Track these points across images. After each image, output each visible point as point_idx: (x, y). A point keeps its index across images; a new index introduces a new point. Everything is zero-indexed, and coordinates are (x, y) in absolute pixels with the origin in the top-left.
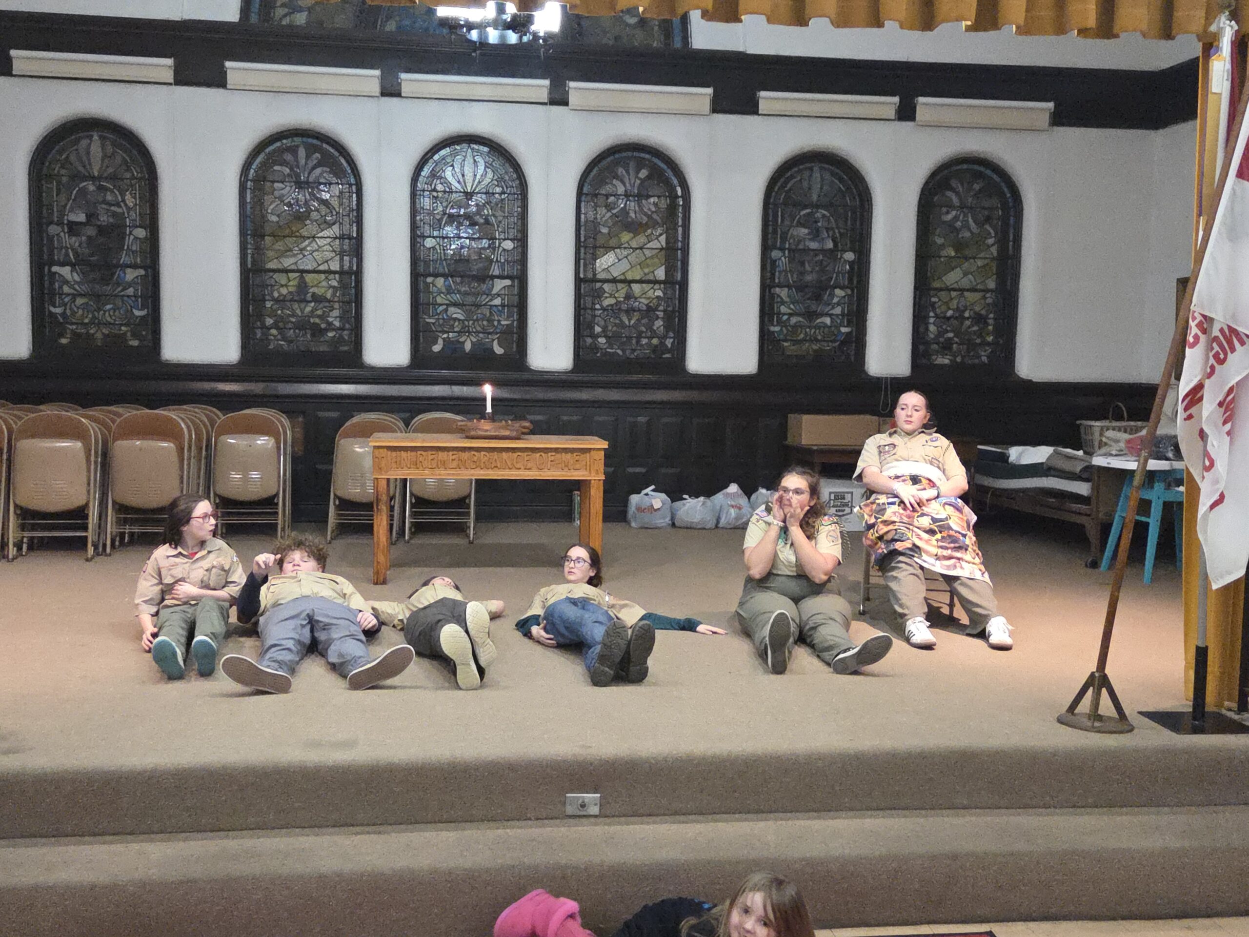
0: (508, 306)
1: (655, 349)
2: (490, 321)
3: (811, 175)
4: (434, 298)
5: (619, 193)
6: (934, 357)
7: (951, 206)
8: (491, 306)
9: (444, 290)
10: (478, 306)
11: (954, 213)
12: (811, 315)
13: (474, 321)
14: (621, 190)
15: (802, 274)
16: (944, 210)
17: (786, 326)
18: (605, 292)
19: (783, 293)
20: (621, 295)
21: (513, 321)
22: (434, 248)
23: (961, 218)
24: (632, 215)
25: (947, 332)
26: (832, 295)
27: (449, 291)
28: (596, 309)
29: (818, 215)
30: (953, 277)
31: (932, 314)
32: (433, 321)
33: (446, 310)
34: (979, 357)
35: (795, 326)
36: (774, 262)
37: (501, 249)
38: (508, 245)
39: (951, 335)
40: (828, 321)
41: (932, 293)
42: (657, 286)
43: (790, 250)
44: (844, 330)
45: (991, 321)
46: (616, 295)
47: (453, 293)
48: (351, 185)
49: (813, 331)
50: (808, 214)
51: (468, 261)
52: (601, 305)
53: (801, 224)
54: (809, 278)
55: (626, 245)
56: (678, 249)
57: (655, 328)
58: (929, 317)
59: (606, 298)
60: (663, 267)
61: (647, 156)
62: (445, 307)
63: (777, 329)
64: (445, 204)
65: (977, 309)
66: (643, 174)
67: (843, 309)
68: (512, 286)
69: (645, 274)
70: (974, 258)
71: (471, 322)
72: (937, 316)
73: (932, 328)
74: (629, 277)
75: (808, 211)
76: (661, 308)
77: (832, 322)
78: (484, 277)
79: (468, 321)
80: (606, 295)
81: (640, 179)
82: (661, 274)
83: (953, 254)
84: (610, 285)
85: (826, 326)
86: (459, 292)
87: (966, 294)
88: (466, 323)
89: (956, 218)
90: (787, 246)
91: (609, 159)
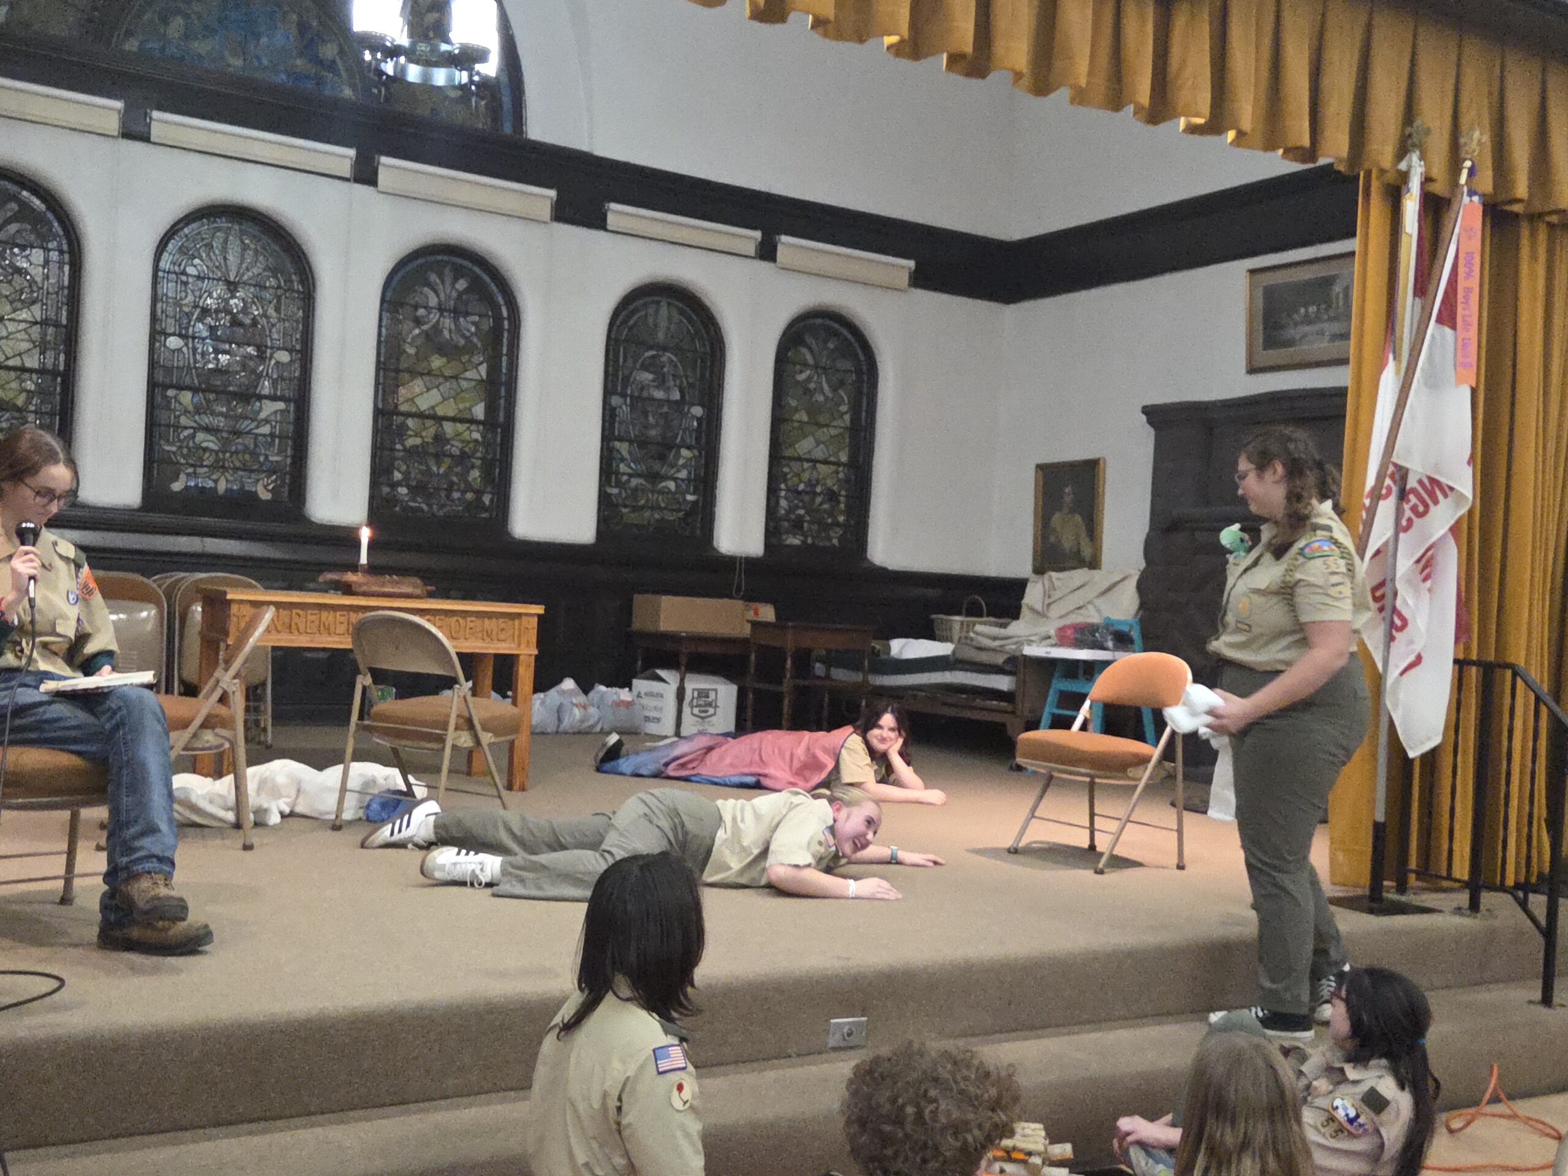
0: (280, 437)
1: (469, 506)
2: (254, 454)
3: (657, 311)
4: (177, 417)
5: (431, 305)
6: (784, 537)
7: (805, 365)
8: (257, 435)
9: (191, 408)
10: (238, 433)
11: (808, 372)
12: (654, 477)
13: (232, 454)
14: (433, 301)
15: (646, 427)
16: (798, 367)
17: (625, 489)
18: (408, 428)
19: (623, 448)
20: (429, 434)
21: (286, 457)
22: (179, 350)
23: (815, 378)
24: (446, 334)
25: (798, 507)
26: (678, 456)
27: (198, 410)
28: (396, 450)
29: (664, 359)
30: (805, 446)
31: (783, 486)
32: (174, 449)
33: (193, 436)
34: (829, 539)
35: (636, 489)
36: (613, 409)
37: (273, 362)
38: (284, 357)
39: (802, 512)
40: (672, 485)
41: (784, 462)
42: (473, 427)
43: (632, 396)
44: (690, 498)
45: (842, 499)
46: (424, 434)
47: (205, 413)
48: (61, 252)
49: (656, 495)
50: (653, 357)
51: (227, 372)
52: (403, 445)
53: (645, 368)
54: (653, 433)
55: (438, 373)
56: (501, 384)
57: (470, 479)
58: (781, 490)
59: (411, 436)
60: (482, 405)
61: (466, 263)
62: (191, 431)
63: (615, 491)
64: (197, 294)
65: (829, 483)
66: (461, 285)
67: (690, 473)
68: (287, 411)
69: (460, 411)
70: (827, 426)
71: (228, 455)
72: (788, 490)
73: (783, 503)
74: (440, 411)
75: (654, 353)
76: (479, 455)
77: (677, 486)
78: (249, 396)
79: (224, 452)
80: (410, 433)
81: (456, 290)
82: (479, 411)
83: (805, 418)
84: (416, 420)
85: (670, 491)
86: (213, 413)
87: (818, 465)
88: (221, 455)
89: (809, 379)
90: (629, 392)
91: (420, 261)
